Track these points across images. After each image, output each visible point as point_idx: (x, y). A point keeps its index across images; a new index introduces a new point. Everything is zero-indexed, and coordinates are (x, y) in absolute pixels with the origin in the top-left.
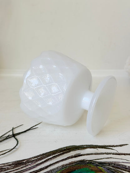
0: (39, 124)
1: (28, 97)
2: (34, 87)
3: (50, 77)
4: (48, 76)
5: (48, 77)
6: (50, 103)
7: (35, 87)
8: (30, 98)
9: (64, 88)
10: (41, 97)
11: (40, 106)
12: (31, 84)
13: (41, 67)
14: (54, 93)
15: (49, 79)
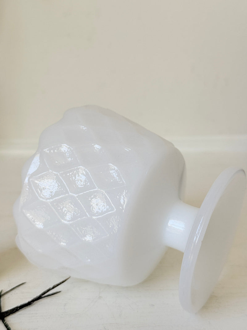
0: (63, 282)
1: (34, 221)
2: (48, 199)
3: (86, 172)
4: (82, 170)
5: (83, 174)
6: (88, 238)
7: (51, 198)
8: (39, 225)
9: (122, 201)
10: (66, 222)
11: (63, 244)
12: (41, 191)
13: (64, 148)
14: (97, 212)
15: (83, 178)
